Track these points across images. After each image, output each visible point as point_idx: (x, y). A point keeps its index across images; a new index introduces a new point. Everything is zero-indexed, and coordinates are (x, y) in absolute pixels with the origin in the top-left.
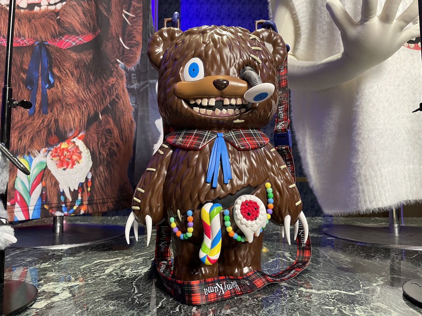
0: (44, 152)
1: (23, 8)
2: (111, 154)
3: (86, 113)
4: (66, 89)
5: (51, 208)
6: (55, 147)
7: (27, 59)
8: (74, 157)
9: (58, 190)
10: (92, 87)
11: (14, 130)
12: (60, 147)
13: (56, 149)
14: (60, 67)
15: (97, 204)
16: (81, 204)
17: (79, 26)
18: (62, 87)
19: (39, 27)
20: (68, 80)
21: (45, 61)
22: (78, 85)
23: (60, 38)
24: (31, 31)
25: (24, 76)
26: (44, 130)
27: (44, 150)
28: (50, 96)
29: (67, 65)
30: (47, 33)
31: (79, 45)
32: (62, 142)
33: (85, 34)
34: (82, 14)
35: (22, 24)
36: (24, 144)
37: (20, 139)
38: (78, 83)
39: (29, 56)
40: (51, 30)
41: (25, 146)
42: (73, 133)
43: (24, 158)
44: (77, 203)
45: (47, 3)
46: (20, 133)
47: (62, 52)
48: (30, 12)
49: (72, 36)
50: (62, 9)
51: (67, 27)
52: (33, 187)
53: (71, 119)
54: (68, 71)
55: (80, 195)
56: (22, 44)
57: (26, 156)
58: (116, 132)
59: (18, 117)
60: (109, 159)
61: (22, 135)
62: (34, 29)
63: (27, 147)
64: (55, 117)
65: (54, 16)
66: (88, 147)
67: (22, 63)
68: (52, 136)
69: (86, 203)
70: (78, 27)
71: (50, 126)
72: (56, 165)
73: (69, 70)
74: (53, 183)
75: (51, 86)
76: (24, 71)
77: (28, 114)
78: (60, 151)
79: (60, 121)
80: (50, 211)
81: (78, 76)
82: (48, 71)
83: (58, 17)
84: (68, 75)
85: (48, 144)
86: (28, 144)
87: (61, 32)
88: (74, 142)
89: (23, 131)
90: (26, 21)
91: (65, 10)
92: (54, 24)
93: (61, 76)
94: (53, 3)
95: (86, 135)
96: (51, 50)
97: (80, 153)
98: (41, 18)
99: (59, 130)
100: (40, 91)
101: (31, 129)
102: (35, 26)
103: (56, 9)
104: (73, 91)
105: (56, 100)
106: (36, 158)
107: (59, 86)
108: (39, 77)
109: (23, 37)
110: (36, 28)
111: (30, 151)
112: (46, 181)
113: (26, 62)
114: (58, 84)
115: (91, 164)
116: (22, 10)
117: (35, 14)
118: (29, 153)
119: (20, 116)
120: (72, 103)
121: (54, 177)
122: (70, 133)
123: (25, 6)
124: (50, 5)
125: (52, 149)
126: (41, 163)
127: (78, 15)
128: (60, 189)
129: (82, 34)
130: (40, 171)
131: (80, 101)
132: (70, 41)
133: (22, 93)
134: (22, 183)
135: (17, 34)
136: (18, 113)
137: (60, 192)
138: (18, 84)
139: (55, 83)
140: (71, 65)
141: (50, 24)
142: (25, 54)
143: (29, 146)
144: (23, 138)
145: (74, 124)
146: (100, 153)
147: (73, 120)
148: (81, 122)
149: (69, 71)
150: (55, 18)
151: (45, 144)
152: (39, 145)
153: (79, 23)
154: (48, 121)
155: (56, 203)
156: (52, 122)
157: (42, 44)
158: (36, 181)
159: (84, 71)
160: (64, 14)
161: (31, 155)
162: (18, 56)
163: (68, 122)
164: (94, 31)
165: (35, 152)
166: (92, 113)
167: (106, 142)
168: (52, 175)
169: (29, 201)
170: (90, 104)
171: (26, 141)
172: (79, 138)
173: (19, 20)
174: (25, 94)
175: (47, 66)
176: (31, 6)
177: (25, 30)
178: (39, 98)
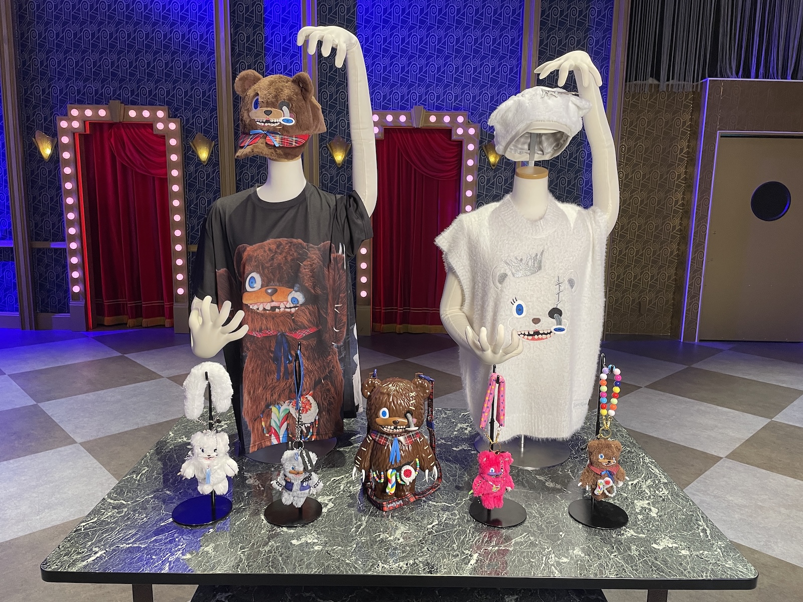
0: (287, 403)
1: (268, 310)
2: (330, 404)
5: (293, 436)
7: (273, 344)
8: (307, 407)
10: (316, 362)
11: (268, 390)
14: (295, 351)
15: (322, 434)
16: (312, 435)
19: (280, 323)
21: (286, 345)
22: (307, 361)
23: (295, 332)
24: (275, 326)
25: (272, 355)
27: (287, 401)
28: (290, 368)
30: (286, 327)
31: (308, 335)
33: (311, 328)
34: (308, 314)
35: (268, 321)
36: (274, 398)
37: (272, 395)
39: (274, 342)
40: (289, 326)
42: (306, 392)
43: (275, 407)
44: (310, 434)
45: (284, 307)
46: (272, 391)
47: (297, 340)
48: (273, 312)
49: (303, 330)
50: (295, 312)
51: (300, 324)
52: (282, 424)
53: (304, 383)
55: (311, 429)
56: (270, 335)
57: (276, 405)
58: (332, 390)
60: (329, 407)
63: (276, 400)
64: (293, 382)
65: (290, 316)
66: (315, 400)
67: (270, 346)
68: (292, 394)
69: (315, 434)
70: (306, 323)
71: (291, 387)
72: (295, 411)
74: (294, 422)
75: (290, 362)
76: (272, 352)
77: (276, 379)
80: (293, 438)
81: (307, 355)
82: (288, 352)
85: (290, 398)
86: (277, 398)
87: (296, 327)
88: (307, 398)
90: (271, 319)
91: (297, 313)
92: (290, 322)
94: (288, 307)
95: (314, 393)
96: (289, 339)
97: (311, 404)
98: (281, 316)
100: (283, 365)
101: (279, 389)
102: (277, 322)
103: (291, 311)
104: (304, 366)
106: (283, 407)
108: (282, 356)
109: (269, 329)
110: (278, 324)
111: (279, 403)
112: (289, 420)
113: (273, 346)
115: (317, 411)
116: (268, 312)
117: (276, 314)
119: (271, 381)
122: (304, 392)
123: (269, 309)
124: (286, 308)
126: (286, 409)
127: (306, 315)
129: (309, 327)
130: (285, 414)
131: (309, 372)
132: (302, 333)
133: (271, 366)
134: (275, 422)
135: (266, 328)
136: (270, 379)
138: (268, 361)
139: (293, 360)
141: (287, 321)
142: (272, 341)
143: (278, 400)
144: (274, 394)
145: (306, 386)
146: (323, 404)
148: (311, 385)
150: (291, 318)
151: (288, 398)
152: (284, 399)
153: (307, 321)
154: (289, 384)
156: (292, 385)
157: (283, 335)
158: (283, 420)
160: (297, 316)
161: (279, 405)
162: (267, 343)
164: (317, 326)
165: (282, 403)
166: (317, 379)
167: (327, 397)
168: (293, 417)
169: (279, 432)
170: (316, 372)
171: (275, 396)
172: (310, 395)
173: (266, 318)
174: (274, 367)
175: (287, 349)
176: (273, 308)
177: (271, 325)
178: (282, 369)
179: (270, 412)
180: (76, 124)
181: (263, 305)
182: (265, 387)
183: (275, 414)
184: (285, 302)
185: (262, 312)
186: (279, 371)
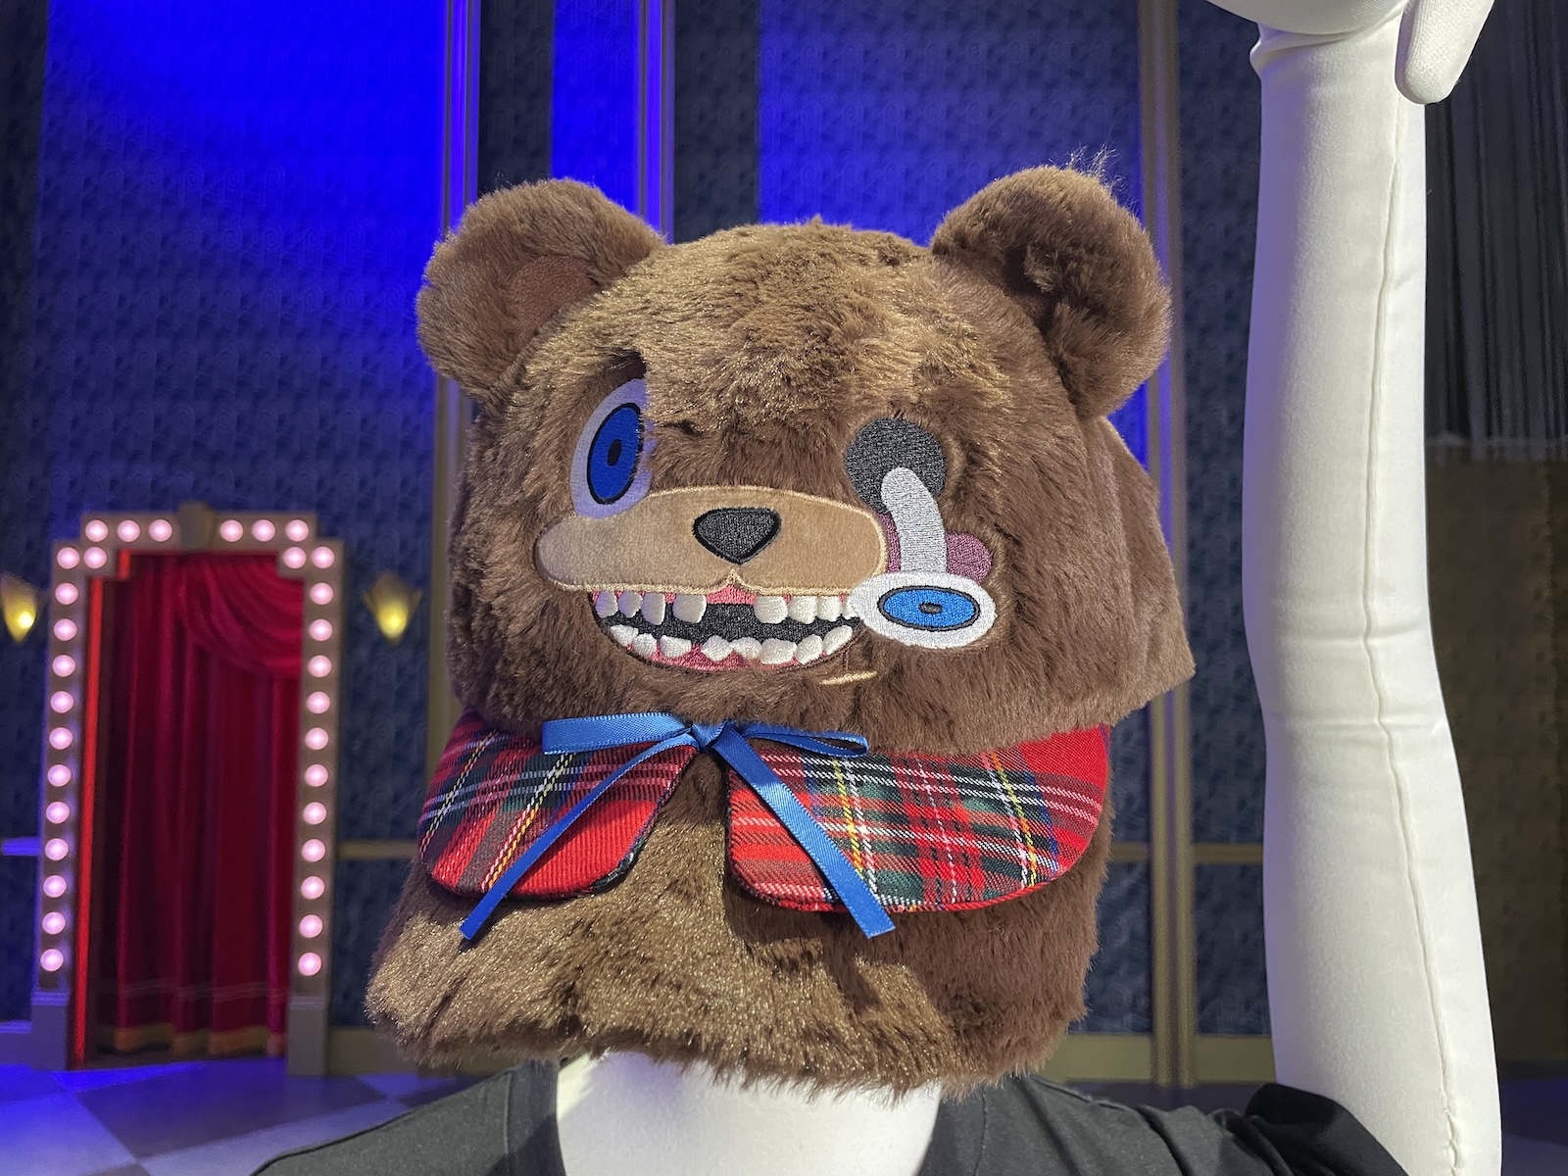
180: (96, 558)
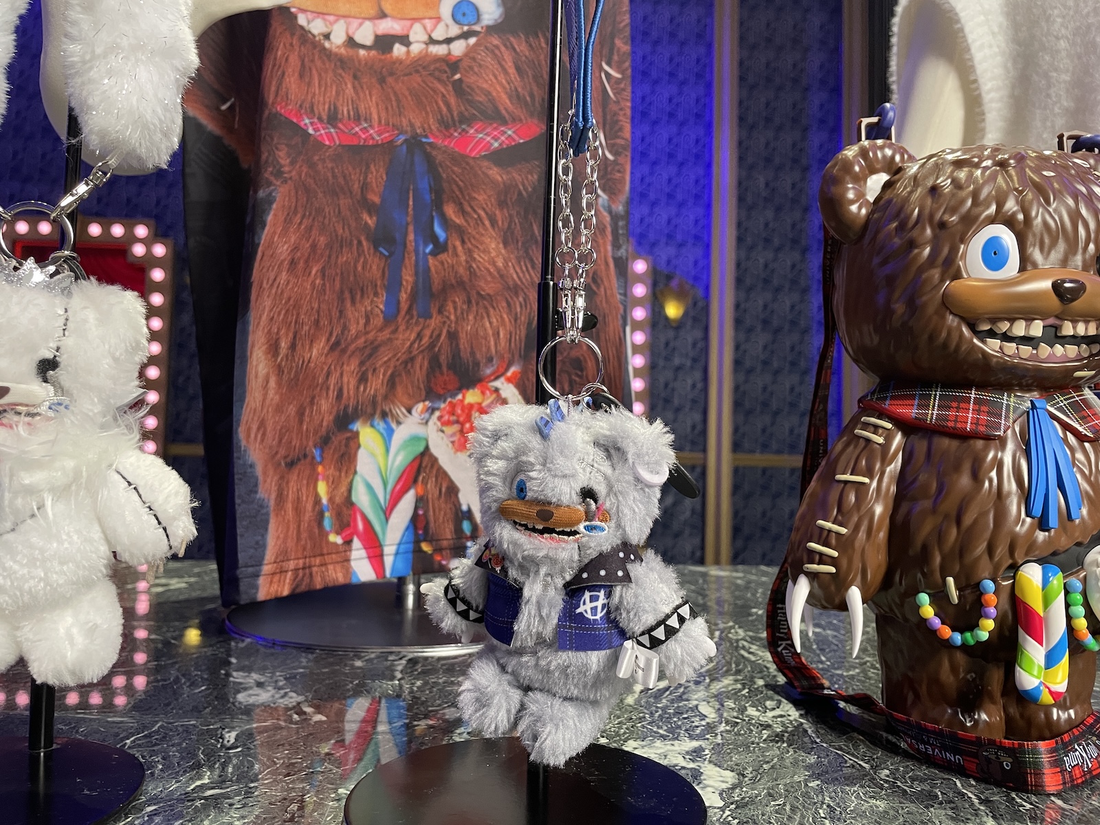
0: (422, 412)
1: (363, 47)
3: (523, 318)
4: (476, 256)
5: (438, 550)
6: (449, 400)
7: (376, 179)
9: (457, 505)
10: (537, 254)
11: (350, 357)
12: (462, 401)
13: (453, 406)
14: (461, 204)
17: (507, 101)
18: (469, 253)
19: (406, 98)
20: (482, 235)
21: (424, 184)
22: (505, 247)
23: (464, 130)
24: (387, 108)
25: (369, 222)
26: (420, 357)
27: (420, 406)
28: (436, 273)
29: (480, 198)
30: (427, 113)
31: (508, 148)
32: (468, 389)
33: (521, 120)
34: (512, 71)
35: (362, 88)
36: (372, 392)
37: (363, 379)
38: (505, 244)
39: (381, 170)
40: (439, 108)
41: (375, 396)
42: (495, 367)
43: (372, 426)
45: (425, 38)
46: (362, 363)
47: (468, 164)
48: (383, 57)
49: (491, 124)
50: (466, 55)
51: (481, 102)
52: (395, 500)
53: (490, 332)
54: (482, 213)
56: (365, 140)
57: (378, 421)
58: (591, 366)
59: (358, 323)
61: (367, 370)
62: (394, 104)
63: (379, 398)
64: (449, 326)
65: (446, 72)
67: (365, 187)
68: (442, 374)
70: (505, 102)
71: (437, 349)
72: (450, 445)
73: (484, 209)
74: (444, 490)
75: (440, 248)
76: (371, 208)
77: (381, 316)
78: (463, 410)
79: (462, 335)
80: (438, 558)
81: (506, 225)
82: (432, 210)
83: (455, 74)
84: (483, 224)
85: (432, 393)
86: (383, 391)
87: (466, 114)
88: (497, 390)
89: (369, 359)
90: (374, 80)
91: (474, 59)
92: (445, 92)
93: (465, 224)
94: (441, 39)
95: (524, 372)
96: (439, 157)
98: (410, 74)
99: (460, 358)
101: (390, 356)
102: (395, 93)
103: (449, 54)
104: (494, 263)
105: (452, 285)
106: (402, 427)
107: (460, 248)
108: (408, 224)
109: (366, 120)
110: (398, 101)
111: (388, 410)
112: (425, 483)
113: (374, 185)
114: (458, 243)
116: (362, 52)
117: (394, 63)
118: (384, 415)
119: (362, 321)
120: (491, 293)
121: (445, 474)
122: (486, 366)
123: (369, 41)
124: (432, 41)
125: (443, 406)
126: (415, 439)
127: (505, 71)
128: (460, 505)
129: (514, 120)
130: (411, 457)
131: (509, 288)
132: (488, 139)
133: (365, 262)
134: (369, 487)
135: (352, 113)
136: (357, 314)
137: (462, 511)
138: (355, 242)
139: (449, 242)
140: (489, 197)
141: (434, 91)
142: (372, 166)
143: (386, 397)
144: (370, 376)
145: (496, 344)
147: (493, 334)
148: (513, 340)
149: (486, 213)
150: (448, 77)
151: (424, 393)
152: (409, 394)
153: (506, 93)
154: (431, 337)
155: (449, 537)
156: (443, 338)
157: (414, 143)
158: (401, 483)
159: (518, 213)
160: (471, 68)
161: (389, 419)
162: (354, 169)
163: (483, 342)
165: (400, 411)
168: (440, 469)
169: (384, 533)
170: (532, 295)
171: (376, 384)
172: (509, 380)
173: (355, 77)
174: (374, 266)
175: (428, 197)
176: (384, 43)
177: (371, 105)
178: (408, 277)
179: (352, 444)
181: (348, 25)
182: (337, 343)
183: (373, 455)
184: (429, 24)
185: (343, 51)
186: (393, 286)
